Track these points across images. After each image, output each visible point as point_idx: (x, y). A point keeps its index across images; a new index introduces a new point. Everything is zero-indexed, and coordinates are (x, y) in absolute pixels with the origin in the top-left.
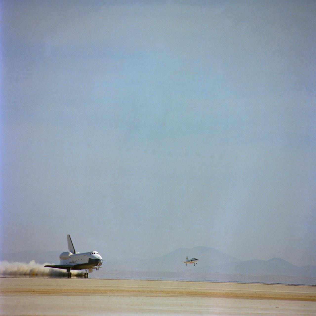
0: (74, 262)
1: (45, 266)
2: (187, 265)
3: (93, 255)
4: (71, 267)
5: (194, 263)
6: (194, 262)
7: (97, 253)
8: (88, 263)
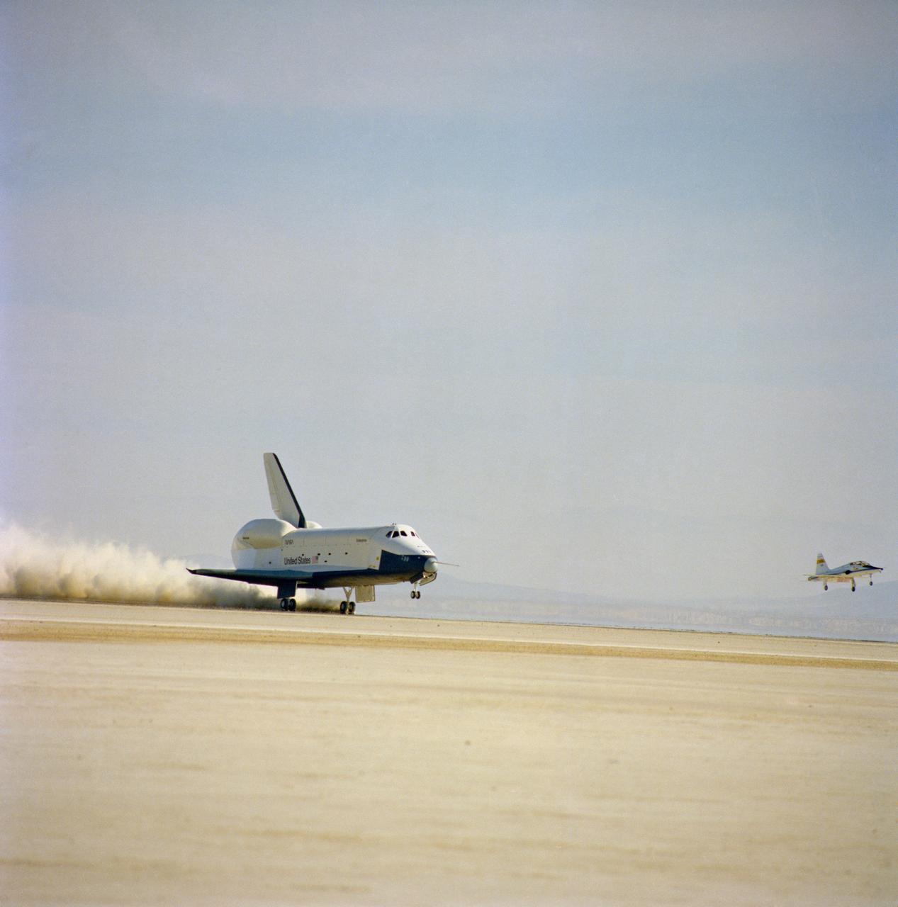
0: (307, 561)
1: (194, 572)
2: (826, 588)
3: (396, 538)
4: (300, 580)
5: (853, 581)
6: (852, 579)
7: (413, 534)
8: (377, 568)
